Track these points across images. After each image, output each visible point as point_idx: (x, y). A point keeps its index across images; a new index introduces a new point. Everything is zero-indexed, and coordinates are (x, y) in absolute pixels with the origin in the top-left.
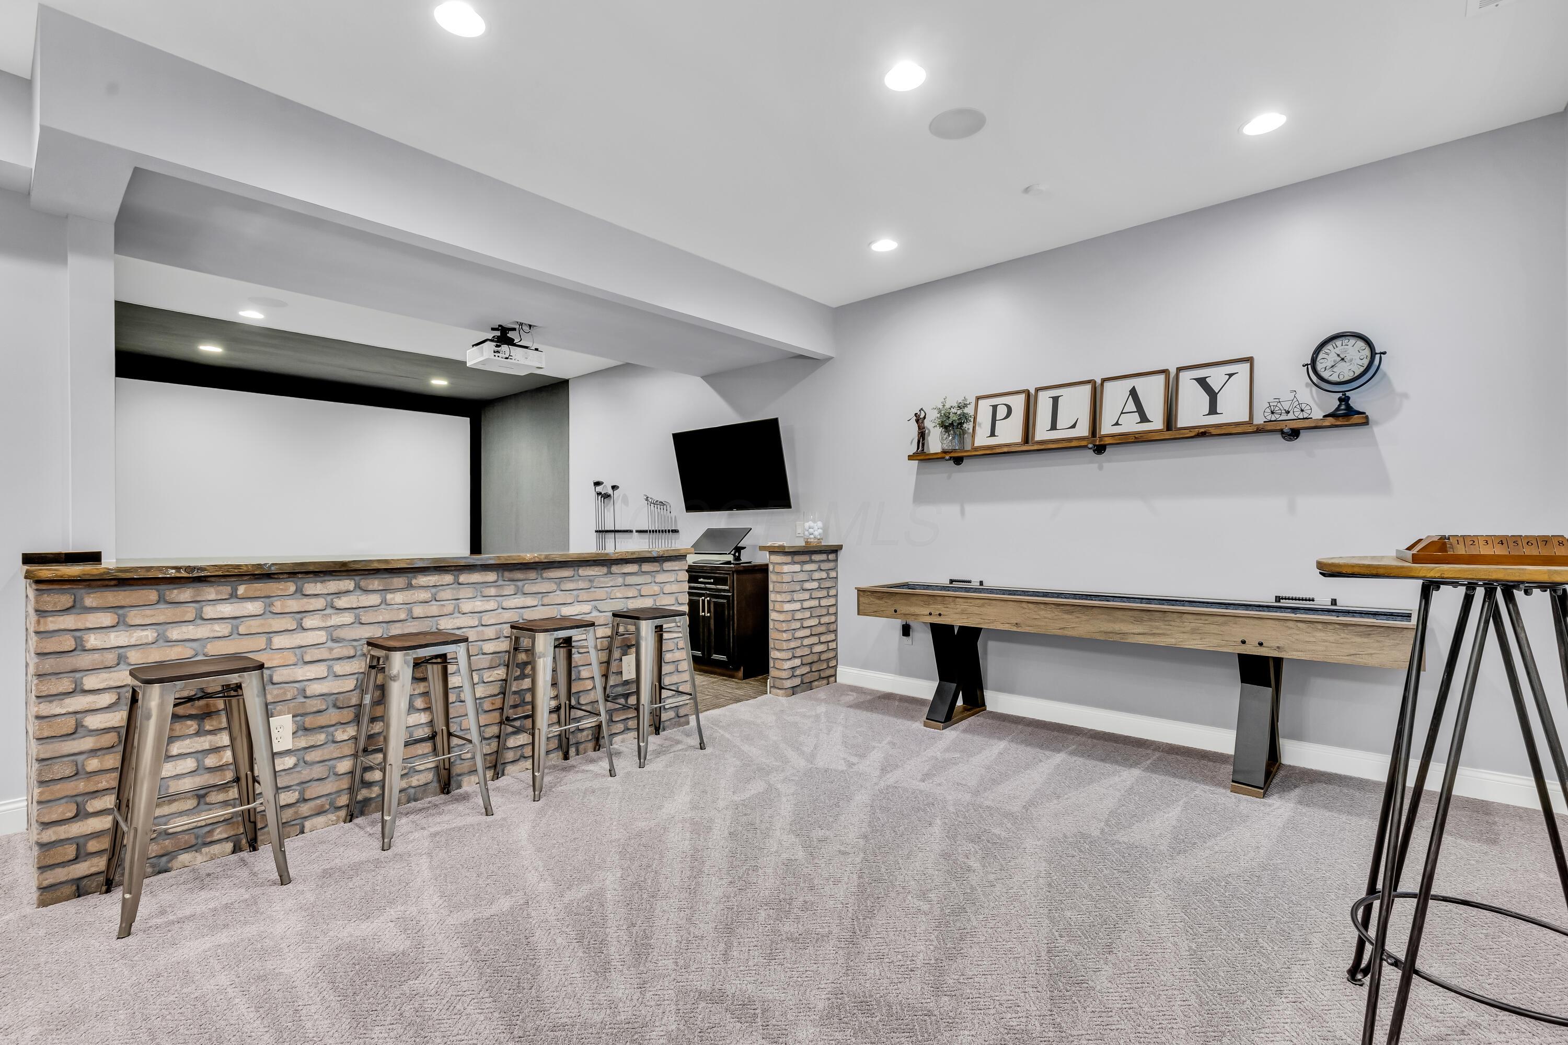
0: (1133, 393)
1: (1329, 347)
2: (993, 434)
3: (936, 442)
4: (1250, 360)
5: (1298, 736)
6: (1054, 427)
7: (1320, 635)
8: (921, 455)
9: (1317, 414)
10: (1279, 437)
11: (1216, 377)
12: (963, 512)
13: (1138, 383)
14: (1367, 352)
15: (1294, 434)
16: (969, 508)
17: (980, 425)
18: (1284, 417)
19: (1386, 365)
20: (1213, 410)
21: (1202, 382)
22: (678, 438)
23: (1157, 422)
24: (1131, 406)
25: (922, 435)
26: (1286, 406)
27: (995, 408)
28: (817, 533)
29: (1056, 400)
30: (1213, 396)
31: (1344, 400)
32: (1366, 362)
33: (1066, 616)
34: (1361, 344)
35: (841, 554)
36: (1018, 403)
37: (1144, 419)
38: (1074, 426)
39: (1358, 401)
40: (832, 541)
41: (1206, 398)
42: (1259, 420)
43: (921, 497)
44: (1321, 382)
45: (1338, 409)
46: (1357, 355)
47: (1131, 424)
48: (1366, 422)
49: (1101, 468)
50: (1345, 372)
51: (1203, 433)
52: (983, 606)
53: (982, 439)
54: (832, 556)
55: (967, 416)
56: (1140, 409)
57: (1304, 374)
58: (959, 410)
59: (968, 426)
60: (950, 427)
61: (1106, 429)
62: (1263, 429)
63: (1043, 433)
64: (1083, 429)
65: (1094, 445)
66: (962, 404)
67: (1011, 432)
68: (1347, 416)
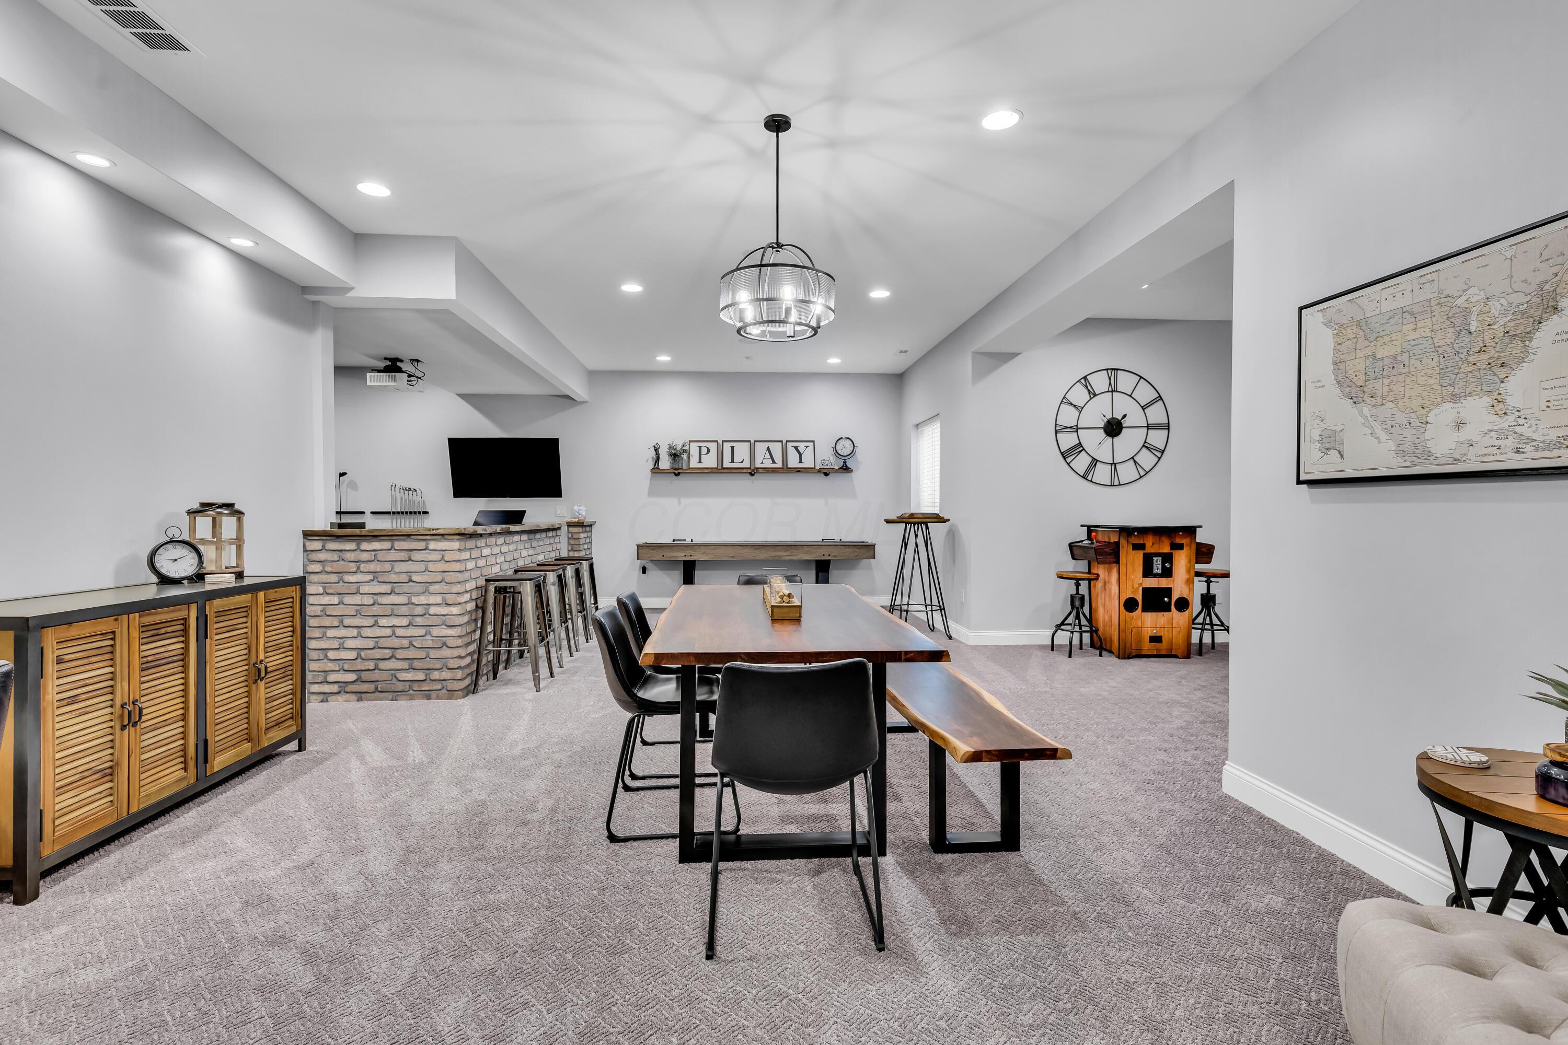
0: (768, 449)
1: (840, 441)
2: (700, 461)
3: (665, 464)
4: (813, 442)
6: (732, 461)
7: (847, 550)
8: (656, 470)
9: (837, 467)
10: (824, 474)
11: (801, 447)
12: (679, 503)
13: (771, 445)
14: (852, 445)
15: (829, 474)
16: (683, 501)
17: (692, 456)
18: (826, 467)
19: (858, 451)
20: (801, 461)
21: (796, 448)
23: (779, 464)
24: (768, 455)
25: (657, 460)
26: (827, 463)
27: (700, 448)
29: (732, 448)
30: (800, 455)
31: (845, 463)
32: (852, 450)
33: (756, 551)
34: (850, 442)
35: (594, 528)
36: (713, 447)
37: (774, 462)
38: (742, 462)
39: (849, 464)
40: (588, 520)
41: (798, 456)
42: (818, 467)
43: (652, 493)
44: (837, 453)
45: (843, 466)
46: (849, 447)
47: (768, 464)
48: (852, 471)
49: (753, 482)
50: (845, 453)
51: (799, 471)
52: (715, 549)
53: (694, 463)
54: (588, 529)
55: (685, 451)
56: (772, 457)
57: (831, 451)
58: (679, 447)
59: (685, 456)
60: (675, 456)
61: (758, 465)
62: (819, 471)
63: (727, 464)
64: (746, 464)
65: (753, 472)
66: (681, 444)
67: (710, 461)
68: (845, 469)
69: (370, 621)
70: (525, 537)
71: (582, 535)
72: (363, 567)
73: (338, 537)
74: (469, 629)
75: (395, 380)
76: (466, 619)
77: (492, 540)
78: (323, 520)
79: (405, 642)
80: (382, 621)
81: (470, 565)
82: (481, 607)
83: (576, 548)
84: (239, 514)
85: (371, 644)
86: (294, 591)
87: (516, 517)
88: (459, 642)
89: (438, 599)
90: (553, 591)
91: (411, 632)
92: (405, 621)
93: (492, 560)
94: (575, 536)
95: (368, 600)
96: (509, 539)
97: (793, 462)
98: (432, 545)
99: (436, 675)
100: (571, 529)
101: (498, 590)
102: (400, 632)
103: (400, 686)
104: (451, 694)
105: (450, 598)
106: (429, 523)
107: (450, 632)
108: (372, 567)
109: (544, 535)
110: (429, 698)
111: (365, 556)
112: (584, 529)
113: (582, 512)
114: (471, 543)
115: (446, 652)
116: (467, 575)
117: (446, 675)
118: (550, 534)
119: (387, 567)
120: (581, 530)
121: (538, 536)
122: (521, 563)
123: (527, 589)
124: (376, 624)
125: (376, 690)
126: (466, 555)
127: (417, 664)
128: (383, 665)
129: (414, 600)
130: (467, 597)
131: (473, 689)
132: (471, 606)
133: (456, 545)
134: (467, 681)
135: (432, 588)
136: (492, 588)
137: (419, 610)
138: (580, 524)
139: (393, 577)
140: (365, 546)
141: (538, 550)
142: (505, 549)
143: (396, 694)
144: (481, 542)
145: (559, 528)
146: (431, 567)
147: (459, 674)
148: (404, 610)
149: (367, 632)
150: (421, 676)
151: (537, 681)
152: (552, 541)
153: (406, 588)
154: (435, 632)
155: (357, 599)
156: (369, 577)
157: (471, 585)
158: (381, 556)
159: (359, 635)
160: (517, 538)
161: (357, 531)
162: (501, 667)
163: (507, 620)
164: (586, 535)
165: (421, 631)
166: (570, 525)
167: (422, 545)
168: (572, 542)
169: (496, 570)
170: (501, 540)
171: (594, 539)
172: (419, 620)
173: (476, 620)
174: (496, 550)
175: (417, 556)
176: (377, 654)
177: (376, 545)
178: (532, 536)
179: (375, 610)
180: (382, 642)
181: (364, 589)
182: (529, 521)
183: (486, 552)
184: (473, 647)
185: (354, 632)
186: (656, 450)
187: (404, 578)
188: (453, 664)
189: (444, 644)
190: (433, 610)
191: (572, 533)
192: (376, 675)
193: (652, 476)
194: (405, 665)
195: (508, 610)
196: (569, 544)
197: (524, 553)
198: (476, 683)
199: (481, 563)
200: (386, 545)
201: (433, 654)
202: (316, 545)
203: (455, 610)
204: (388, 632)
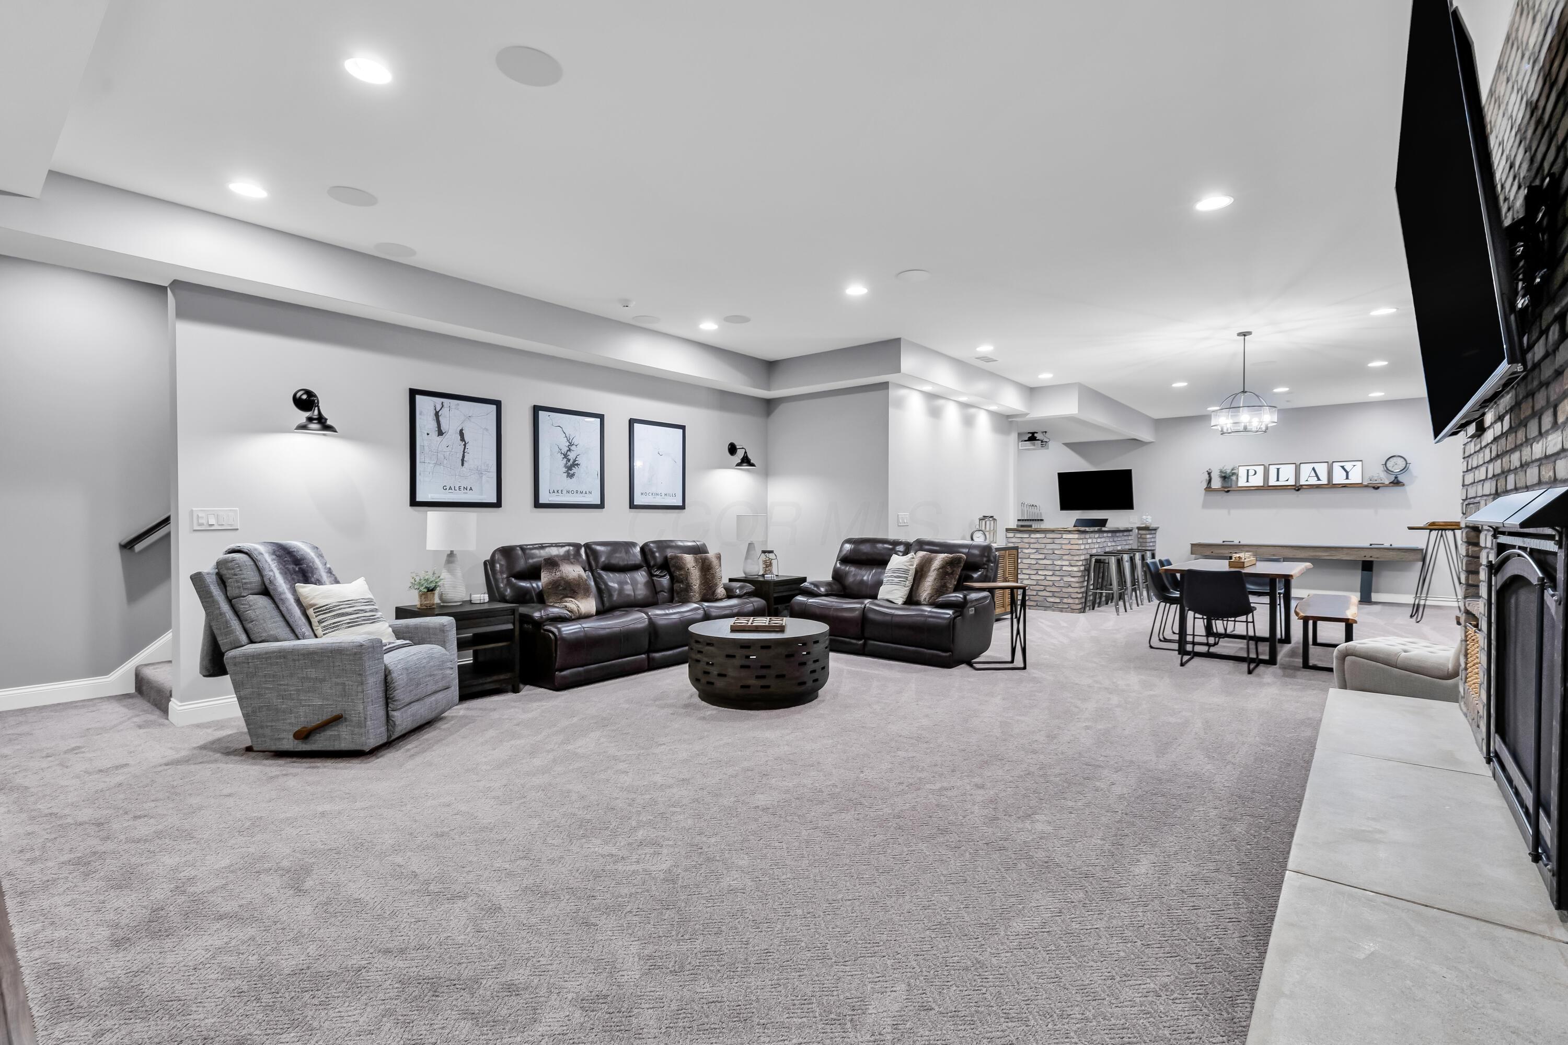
0: (1314, 469)
1: (1391, 459)
2: (1247, 481)
3: (1217, 483)
4: (1360, 461)
5: (1377, 592)
6: (1278, 480)
8: (1209, 488)
9: (1387, 482)
10: (1372, 489)
11: (1348, 466)
12: (1229, 513)
13: (1315, 465)
14: (1404, 463)
15: (1378, 488)
16: (1232, 511)
17: (1240, 477)
18: (1375, 482)
19: (1411, 467)
20: (1347, 478)
21: (1343, 467)
22: (1060, 475)
23: (1324, 481)
24: (1313, 474)
25: (1210, 481)
26: (1375, 478)
27: (1248, 471)
28: (1150, 521)
29: (1278, 469)
30: (1347, 473)
31: (1396, 478)
32: (1404, 466)
34: (1402, 460)
35: (1158, 531)
36: (1260, 469)
37: (1319, 479)
38: (1287, 481)
39: (1401, 478)
40: (1154, 526)
41: (1345, 473)
42: (1365, 483)
43: (1205, 505)
44: (1387, 470)
45: (1394, 481)
46: (1401, 464)
47: (1313, 481)
48: (1404, 485)
49: (1298, 497)
50: (1397, 470)
51: (1344, 486)
53: (1242, 482)
54: (1153, 532)
55: (1233, 474)
56: (1317, 476)
57: (1382, 468)
58: (1229, 471)
59: (1234, 478)
60: (1225, 478)
61: (1303, 482)
62: (1366, 486)
63: (1272, 482)
64: (1292, 482)
65: (1298, 488)
66: (1231, 468)
67: (1257, 481)
68: (1396, 483)
69: (1035, 572)
70: (1110, 535)
71: (1148, 536)
72: (1032, 546)
73: (1021, 531)
74: (1081, 580)
75: (1034, 445)
76: (1080, 574)
77: (1092, 535)
78: (1013, 525)
79: (1051, 583)
80: (1040, 572)
81: (1082, 547)
82: (1087, 570)
83: (1144, 545)
84: (995, 520)
85: (1034, 583)
86: (1014, 552)
87: (1103, 522)
88: (1077, 585)
89: (1067, 563)
90: (1127, 566)
91: (1053, 578)
92: (1051, 573)
93: (1092, 546)
94: (1143, 536)
95: (1034, 562)
96: (1101, 535)
97: (1339, 477)
98: (1064, 536)
99: (1065, 600)
100: (1140, 532)
101: (1097, 561)
102: (1048, 578)
103: (1048, 604)
104: (1073, 611)
105: (1073, 563)
106: (1043, 526)
107: (1073, 580)
108: (1036, 546)
109: (1121, 534)
110: (1062, 611)
111: (1032, 541)
112: (1150, 532)
113: (1149, 520)
114: (1082, 536)
115: (1070, 590)
116: (1081, 552)
117: (1070, 601)
118: (1125, 534)
119: (1043, 546)
120: (1147, 532)
121: (1118, 534)
122: (1107, 550)
123: (1113, 561)
124: (1037, 573)
125: (1037, 605)
126: (1081, 542)
127: (1056, 594)
128: (1040, 593)
129: (1056, 563)
130: (1080, 563)
131: (1083, 610)
132: (1082, 568)
133: (1076, 536)
134: (1080, 606)
135: (1065, 557)
136: (1093, 560)
137: (1058, 568)
138: (1147, 528)
139: (1046, 551)
140: (1033, 536)
141: (1118, 543)
142: (1099, 540)
143: (1046, 608)
144: (1087, 536)
145: (1131, 531)
146: (1064, 547)
147: (1077, 601)
148: (1050, 567)
149: (1033, 577)
150: (1058, 600)
151: (1117, 610)
152: (1126, 538)
153: (1052, 557)
154: (1066, 579)
155: (1028, 561)
156: (1034, 551)
157: (1083, 557)
158: (1040, 541)
159: (1030, 578)
160: (1105, 535)
161: (1029, 529)
162: (1096, 605)
163: (1100, 580)
164: (1151, 536)
165: (1058, 578)
166: (1139, 529)
167: (1059, 536)
168: (1141, 540)
169: (1094, 551)
170: (1097, 536)
171: (1157, 540)
172: (1057, 573)
173: (1084, 576)
174: (1095, 541)
175: (1057, 541)
176: (1038, 588)
177: (1038, 535)
178: (1114, 534)
179: (1037, 567)
180: (1040, 582)
181: (1032, 556)
182: (1110, 525)
183: (1090, 541)
184: (1083, 590)
185: (1027, 577)
186: (1209, 474)
187: (1051, 552)
188: (1074, 596)
189: (1070, 586)
190: (1064, 568)
191: (1141, 534)
192: (1037, 598)
193: (1205, 495)
194: (1050, 594)
195: (1101, 575)
196: (1138, 542)
197: (1109, 544)
198: (1085, 609)
199: (1087, 547)
200: (1043, 536)
201: (1064, 590)
202: (1011, 535)
203: (1075, 569)
204: (1043, 578)
